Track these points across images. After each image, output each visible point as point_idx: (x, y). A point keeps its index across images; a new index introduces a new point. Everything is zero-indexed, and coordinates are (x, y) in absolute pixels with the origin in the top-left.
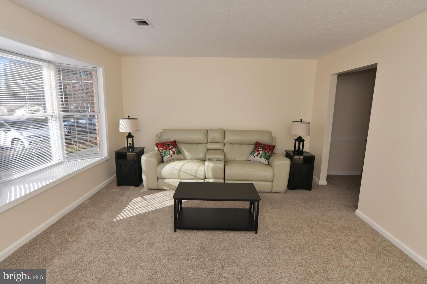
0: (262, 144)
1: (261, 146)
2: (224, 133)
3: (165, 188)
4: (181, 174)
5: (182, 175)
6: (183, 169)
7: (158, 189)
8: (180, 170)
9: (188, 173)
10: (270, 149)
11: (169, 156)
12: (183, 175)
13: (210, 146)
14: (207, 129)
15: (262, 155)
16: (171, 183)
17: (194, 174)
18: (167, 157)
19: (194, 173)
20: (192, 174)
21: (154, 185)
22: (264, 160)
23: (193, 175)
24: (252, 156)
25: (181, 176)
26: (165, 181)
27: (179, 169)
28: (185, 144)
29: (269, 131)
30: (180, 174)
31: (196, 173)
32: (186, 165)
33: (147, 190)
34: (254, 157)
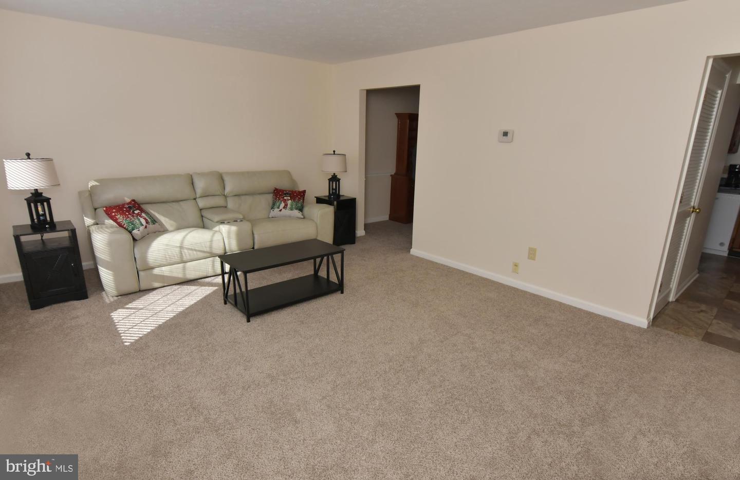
0: (286, 191)
1: (285, 194)
2: (221, 178)
3: (156, 285)
4: (183, 253)
5: (185, 254)
6: (186, 244)
7: (140, 291)
8: (181, 247)
9: (197, 249)
10: (301, 196)
11: (142, 228)
12: (187, 253)
13: (202, 203)
14: (189, 174)
15: (292, 205)
16: (166, 274)
17: (208, 249)
18: (139, 230)
19: (206, 247)
20: (203, 250)
21: (132, 286)
22: (296, 213)
23: (205, 250)
24: (276, 210)
25: (185, 257)
26: (155, 273)
27: (178, 245)
28: (154, 205)
29: (284, 171)
30: (181, 254)
31: (211, 247)
32: (188, 237)
33: (116, 298)
34: (281, 210)
